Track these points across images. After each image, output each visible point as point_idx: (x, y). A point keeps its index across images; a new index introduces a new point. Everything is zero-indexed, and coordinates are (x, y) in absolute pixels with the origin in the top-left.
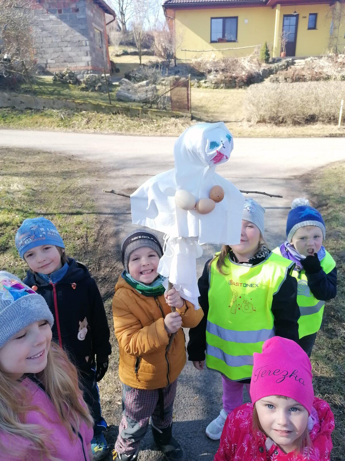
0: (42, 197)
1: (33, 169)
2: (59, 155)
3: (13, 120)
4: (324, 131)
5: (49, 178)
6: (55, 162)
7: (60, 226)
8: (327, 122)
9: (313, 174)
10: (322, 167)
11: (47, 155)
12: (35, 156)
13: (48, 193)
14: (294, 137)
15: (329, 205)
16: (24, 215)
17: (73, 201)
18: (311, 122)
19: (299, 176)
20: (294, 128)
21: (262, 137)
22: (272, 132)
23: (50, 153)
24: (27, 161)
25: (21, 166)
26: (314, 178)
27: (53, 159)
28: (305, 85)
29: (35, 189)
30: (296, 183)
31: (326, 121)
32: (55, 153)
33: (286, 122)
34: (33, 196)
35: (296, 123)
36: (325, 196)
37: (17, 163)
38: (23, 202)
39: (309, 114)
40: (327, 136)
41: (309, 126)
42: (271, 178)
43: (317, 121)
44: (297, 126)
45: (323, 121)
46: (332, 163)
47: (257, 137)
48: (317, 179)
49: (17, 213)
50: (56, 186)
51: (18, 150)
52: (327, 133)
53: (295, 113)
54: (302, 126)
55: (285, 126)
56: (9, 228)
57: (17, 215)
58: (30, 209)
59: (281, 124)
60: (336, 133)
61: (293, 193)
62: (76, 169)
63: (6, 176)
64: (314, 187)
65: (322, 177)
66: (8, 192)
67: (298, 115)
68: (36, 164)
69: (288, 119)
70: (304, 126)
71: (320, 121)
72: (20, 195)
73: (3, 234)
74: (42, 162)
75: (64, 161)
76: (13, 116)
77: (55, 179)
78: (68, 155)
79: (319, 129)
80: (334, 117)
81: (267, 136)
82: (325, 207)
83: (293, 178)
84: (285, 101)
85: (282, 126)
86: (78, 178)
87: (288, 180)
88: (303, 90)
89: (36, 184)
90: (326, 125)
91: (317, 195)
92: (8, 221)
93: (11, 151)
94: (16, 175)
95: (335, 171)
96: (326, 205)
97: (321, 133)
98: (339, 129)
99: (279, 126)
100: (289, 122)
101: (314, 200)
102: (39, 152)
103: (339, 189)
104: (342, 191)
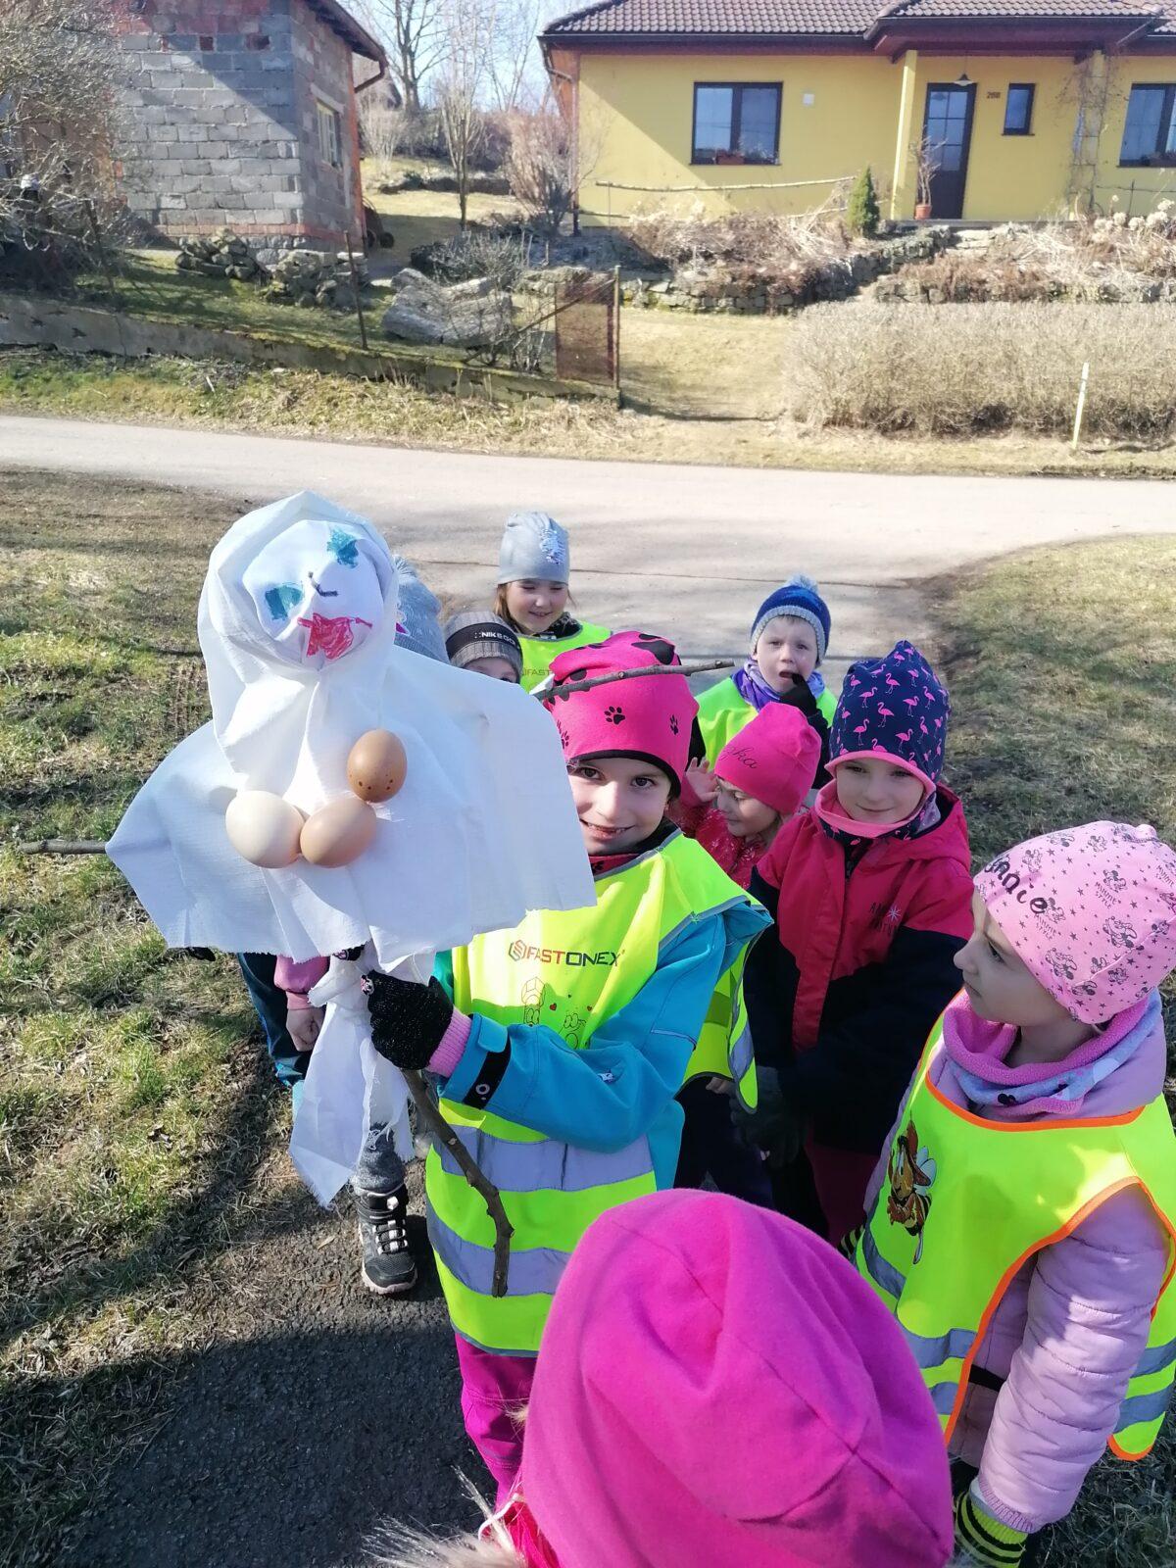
0: (167, 608)
1: (131, 534)
2: (203, 497)
3: (49, 387)
4: (1025, 459)
5: (182, 562)
6: (196, 519)
8: (1041, 430)
9: (962, 577)
10: (994, 559)
11: (167, 497)
12: (133, 500)
13: (183, 602)
14: (934, 472)
15: (982, 654)
16: (124, 653)
18: (994, 427)
19: (921, 579)
20: (939, 444)
21: (837, 468)
22: (870, 455)
23: (177, 491)
24: (109, 511)
25: (94, 525)
26: (962, 587)
27: (187, 509)
28: (973, 310)
29: (143, 588)
30: (910, 598)
31: (1037, 426)
32: (192, 491)
33: (913, 425)
34: (138, 606)
35: (946, 430)
36: (978, 632)
37: (79, 516)
38: (114, 622)
39: (985, 404)
40: (1033, 474)
41: (983, 442)
42: (842, 584)
43: (1008, 426)
44: (947, 438)
45: (1027, 428)
46: (1025, 548)
47: (822, 467)
48: (969, 590)
49: (103, 645)
51: (77, 478)
52: (1035, 464)
53: (943, 399)
54: (962, 441)
55: (911, 437)
56: (85, 683)
57: (102, 650)
58: (138, 641)
59: (898, 433)
60: (1062, 464)
61: (895, 622)
63: (53, 552)
64: (956, 609)
65: (986, 583)
66: (65, 593)
67: (950, 405)
68: (137, 521)
69: (922, 416)
70: (968, 439)
71: (1017, 425)
72: (100, 602)
73: (70, 697)
74: (157, 517)
75: (220, 516)
76: (48, 374)
77: (197, 563)
78: (234, 500)
79: (1012, 452)
80: (1060, 412)
81: (852, 466)
82: (971, 660)
83: (904, 583)
84: (912, 360)
85: (903, 439)
87: (886, 589)
88: (969, 330)
89: (142, 578)
90: (1037, 438)
91: (957, 628)
92: (80, 663)
93: (57, 481)
94: (82, 547)
95: (1027, 570)
96: (976, 653)
97: (1021, 463)
98: (1073, 453)
99: (891, 438)
100: (922, 427)
101: (947, 641)
102: (142, 488)
103: (1022, 615)
104: (1030, 620)
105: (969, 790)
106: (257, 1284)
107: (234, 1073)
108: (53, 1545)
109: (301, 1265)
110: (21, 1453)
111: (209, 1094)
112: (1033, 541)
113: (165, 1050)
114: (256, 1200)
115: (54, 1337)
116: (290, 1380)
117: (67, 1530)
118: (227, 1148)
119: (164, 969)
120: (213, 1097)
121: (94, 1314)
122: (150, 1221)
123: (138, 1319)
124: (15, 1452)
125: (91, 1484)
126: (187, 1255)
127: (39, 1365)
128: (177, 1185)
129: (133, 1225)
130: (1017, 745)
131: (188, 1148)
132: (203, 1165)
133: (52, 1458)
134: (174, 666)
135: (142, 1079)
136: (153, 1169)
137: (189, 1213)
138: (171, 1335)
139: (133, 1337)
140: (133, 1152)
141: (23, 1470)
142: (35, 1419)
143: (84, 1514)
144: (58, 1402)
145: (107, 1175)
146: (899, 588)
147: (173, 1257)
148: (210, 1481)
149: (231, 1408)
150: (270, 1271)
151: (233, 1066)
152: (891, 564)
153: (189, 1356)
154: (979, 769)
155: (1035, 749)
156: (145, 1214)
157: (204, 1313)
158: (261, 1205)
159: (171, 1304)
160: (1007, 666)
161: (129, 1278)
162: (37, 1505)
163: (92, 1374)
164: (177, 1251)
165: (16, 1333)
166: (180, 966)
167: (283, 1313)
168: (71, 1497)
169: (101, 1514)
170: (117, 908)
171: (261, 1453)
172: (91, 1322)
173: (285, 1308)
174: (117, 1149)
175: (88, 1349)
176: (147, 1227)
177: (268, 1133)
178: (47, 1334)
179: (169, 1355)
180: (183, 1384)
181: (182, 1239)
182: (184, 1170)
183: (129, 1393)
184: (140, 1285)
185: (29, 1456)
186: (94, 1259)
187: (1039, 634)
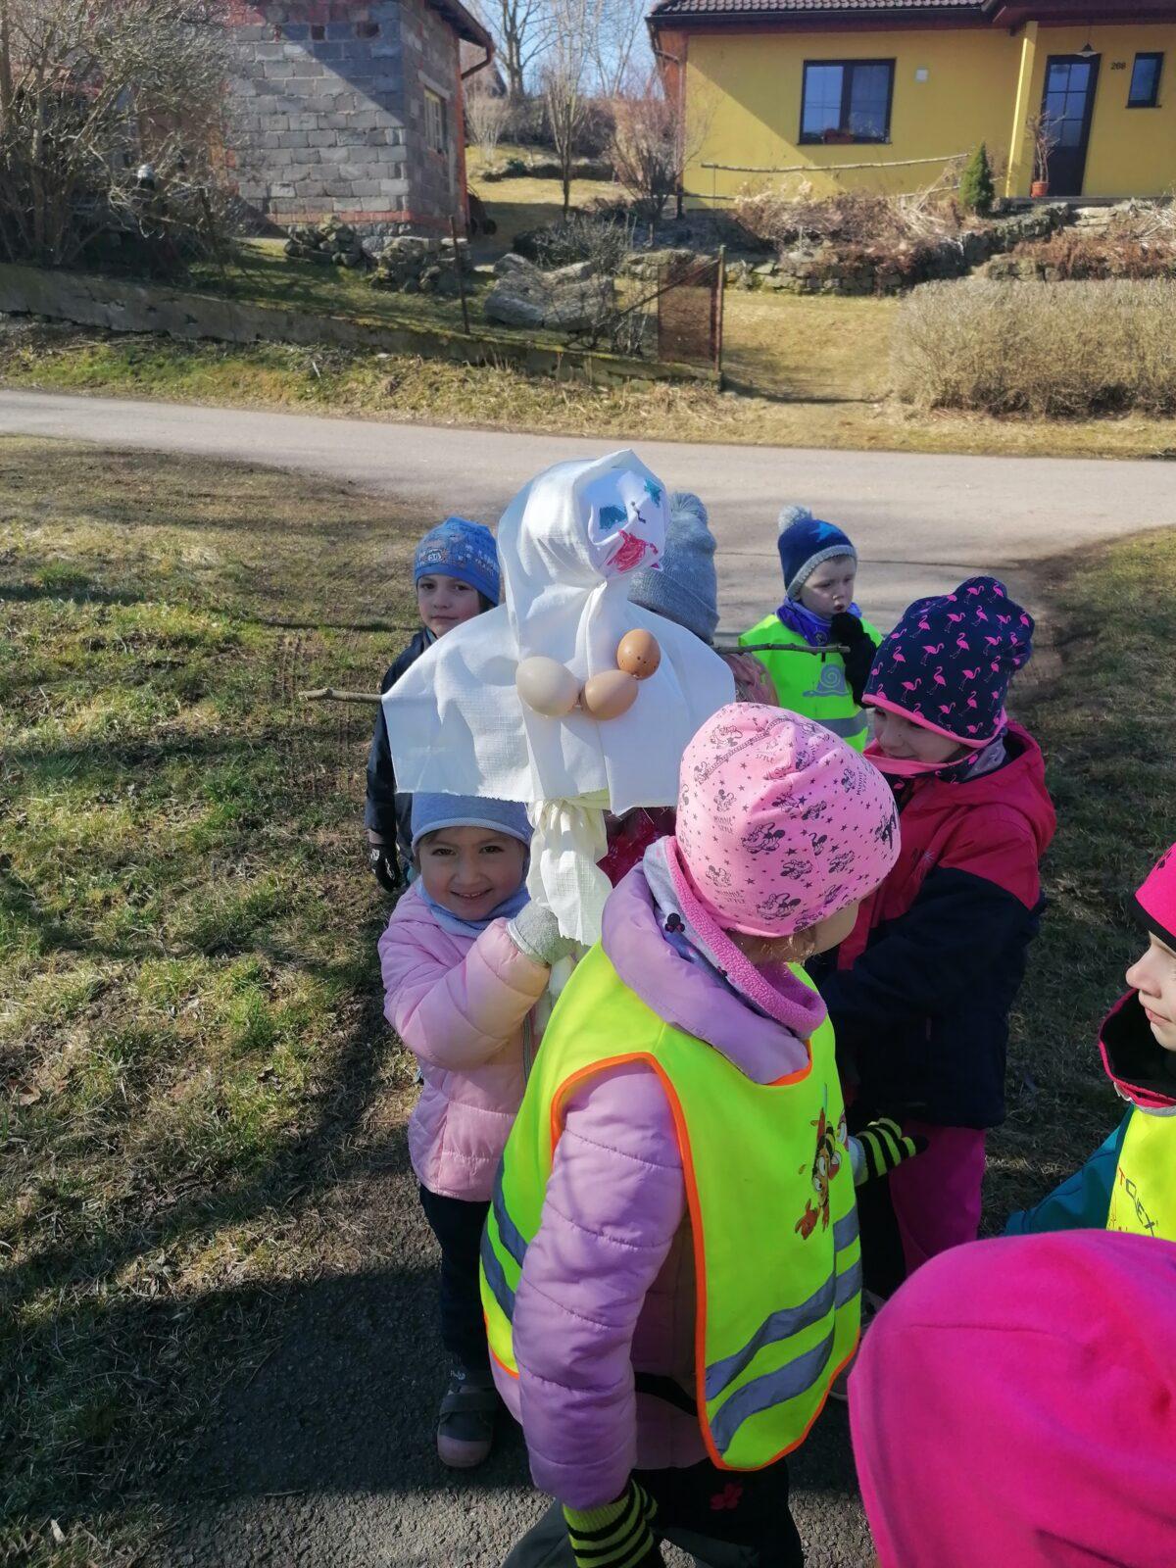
0: (274, 583)
1: (241, 513)
2: (309, 478)
3: (162, 371)
4: (1145, 441)
5: (289, 539)
6: (303, 497)
7: (330, 655)
8: (1162, 412)
9: (1079, 559)
10: (1112, 541)
11: (275, 479)
12: (242, 480)
13: (289, 577)
14: (1048, 455)
15: (1101, 635)
16: (234, 624)
17: (360, 599)
18: (1112, 409)
19: (1034, 561)
20: (1053, 426)
21: (946, 450)
22: (980, 437)
23: (283, 472)
24: (219, 491)
25: (205, 504)
26: (1078, 569)
27: (294, 490)
28: (1094, 288)
29: (252, 564)
31: (1158, 407)
32: (298, 472)
33: (1026, 407)
34: (247, 581)
35: (1060, 412)
36: (1096, 614)
37: (191, 496)
38: (224, 595)
39: (1103, 384)
40: (1154, 457)
41: (1101, 424)
43: (1128, 407)
44: (1062, 421)
45: (1147, 410)
46: (1145, 530)
47: (929, 449)
48: (1086, 572)
49: (214, 616)
50: (310, 561)
51: (189, 459)
52: (1153, 447)
53: (1059, 379)
54: (1078, 423)
55: (1024, 419)
56: (196, 652)
57: (214, 621)
58: (247, 614)
59: (1010, 415)
62: (364, 518)
63: (167, 528)
64: (1072, 591)
65: (1105, 563)
66: (178, 568)
67: (1066, 386)
68: (246, 501)
69: (1036, 397)
70: (1085, 421)
71: (1138, 406)
72: (210, 575)
73: (183, 665)
74: (265, 497)
75: (326, 495)
76: (162, 360)
77: (303, 540)
78: (337, 481)
79: (1131, 434)
81: (961, 448)
82: (1087, 642)
83: (1017, 565)
84: (1026, 339)
85: (1014, 420)
86: (371, 543)
88: (1088, 308)
89: (251, 554)
90: (1158, 420)
91: (1074, 609)
92: (193, 633)
93: (170, 462)
94: (194, 523)
95: (1148, 552)
96: (1095, 633)
97: (1140, 445)
99: (1003, 420)
100: (1036, 408)
101: (1062, 622)
102: (251, 469)
103: (1143, 597)
104: (1151, 602)
105: (1087, 771)
106: (364, 1221)
107: (340, 1022)
108: (168, 1456)
109: (406, 1206)
110: (137, 1369)
111: (315, 1040)
112: (1154, 524)
113: (273, 999)
114: (362, 1141)
115: (167, 1263)
116: (396, 1315)
117: (181, 1443)
118: (334, 1091)
119: (272, 923)
120: (320, 1044)
121: (206, 1243)
122: (260, 1158)
123: (249, 1248)
124: (131, 1368)
125: (203, 1401)
126: (296, 1191)
127: (153, 1289)
128: (286, 1125)
129: (244, 1160)
130: (1140, 726)
131: (297, 1090)
132: (312, 1107)
133: (166, 1375)
134: (281, 638)
135: (252, 1024)
136: (263, 1109)
137: (298, 1151)
138: (280, 1266)
139: (244, 1266)
140: (244, 1093)
141: (138, 1385)
142: (150, 1339)
143: (197, 1429)
144: (173, 1324)
145: (219, 1112)
146: (1011, 569)
147: (282, 1193)
148: (318, 1406)
149: (338, 1338)
150: (376, 1210)
151: (339, 1015)
152: (1002, 545)
153: (297, 1286)
154: (1097, 749)
155: (1159, 731)
156: (255, 1150)
157: (312, 1246)
158: (367, 1147)
159: (280, 1236)
160: (1127, 648)
161: (241, 1210)
162: (153, 1419)
163: (204, 1299)
164: (287, 1186)
165: (132, 1257)
166: (287, 921)
167: (388, 1250)
168: (184, 1413)
169: (214, 1431)
170: (228, 865)
171: (367, 1382)
172: (203, 1250)
173: (390, 1246)
174: (229, 1089)
175: (200, 1275)
176: (258, 1164)
177: (373, 1079)
178: (161, 1259)
179: (279, 1284)
180: (292, 1313)
181: (291, 1176)
182: (292, 1112)
183: (240, 1319)
184: (251, 1217)
185: (143, 1373)
186: (206, 1191)
187: (1162, 617)
